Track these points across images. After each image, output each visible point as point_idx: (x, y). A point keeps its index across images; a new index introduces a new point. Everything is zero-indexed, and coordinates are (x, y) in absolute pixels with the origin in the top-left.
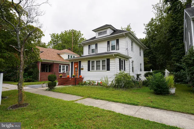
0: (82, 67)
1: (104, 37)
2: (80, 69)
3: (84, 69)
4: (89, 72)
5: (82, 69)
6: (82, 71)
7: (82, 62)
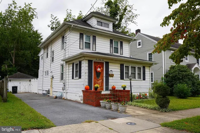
0: (111, 72)
1: (105, 30)
2: (108, 75)
3: (115, 76)
4: (122, 81)
5: (112, 76)
6: (110, 78)
7: (110, 64)
